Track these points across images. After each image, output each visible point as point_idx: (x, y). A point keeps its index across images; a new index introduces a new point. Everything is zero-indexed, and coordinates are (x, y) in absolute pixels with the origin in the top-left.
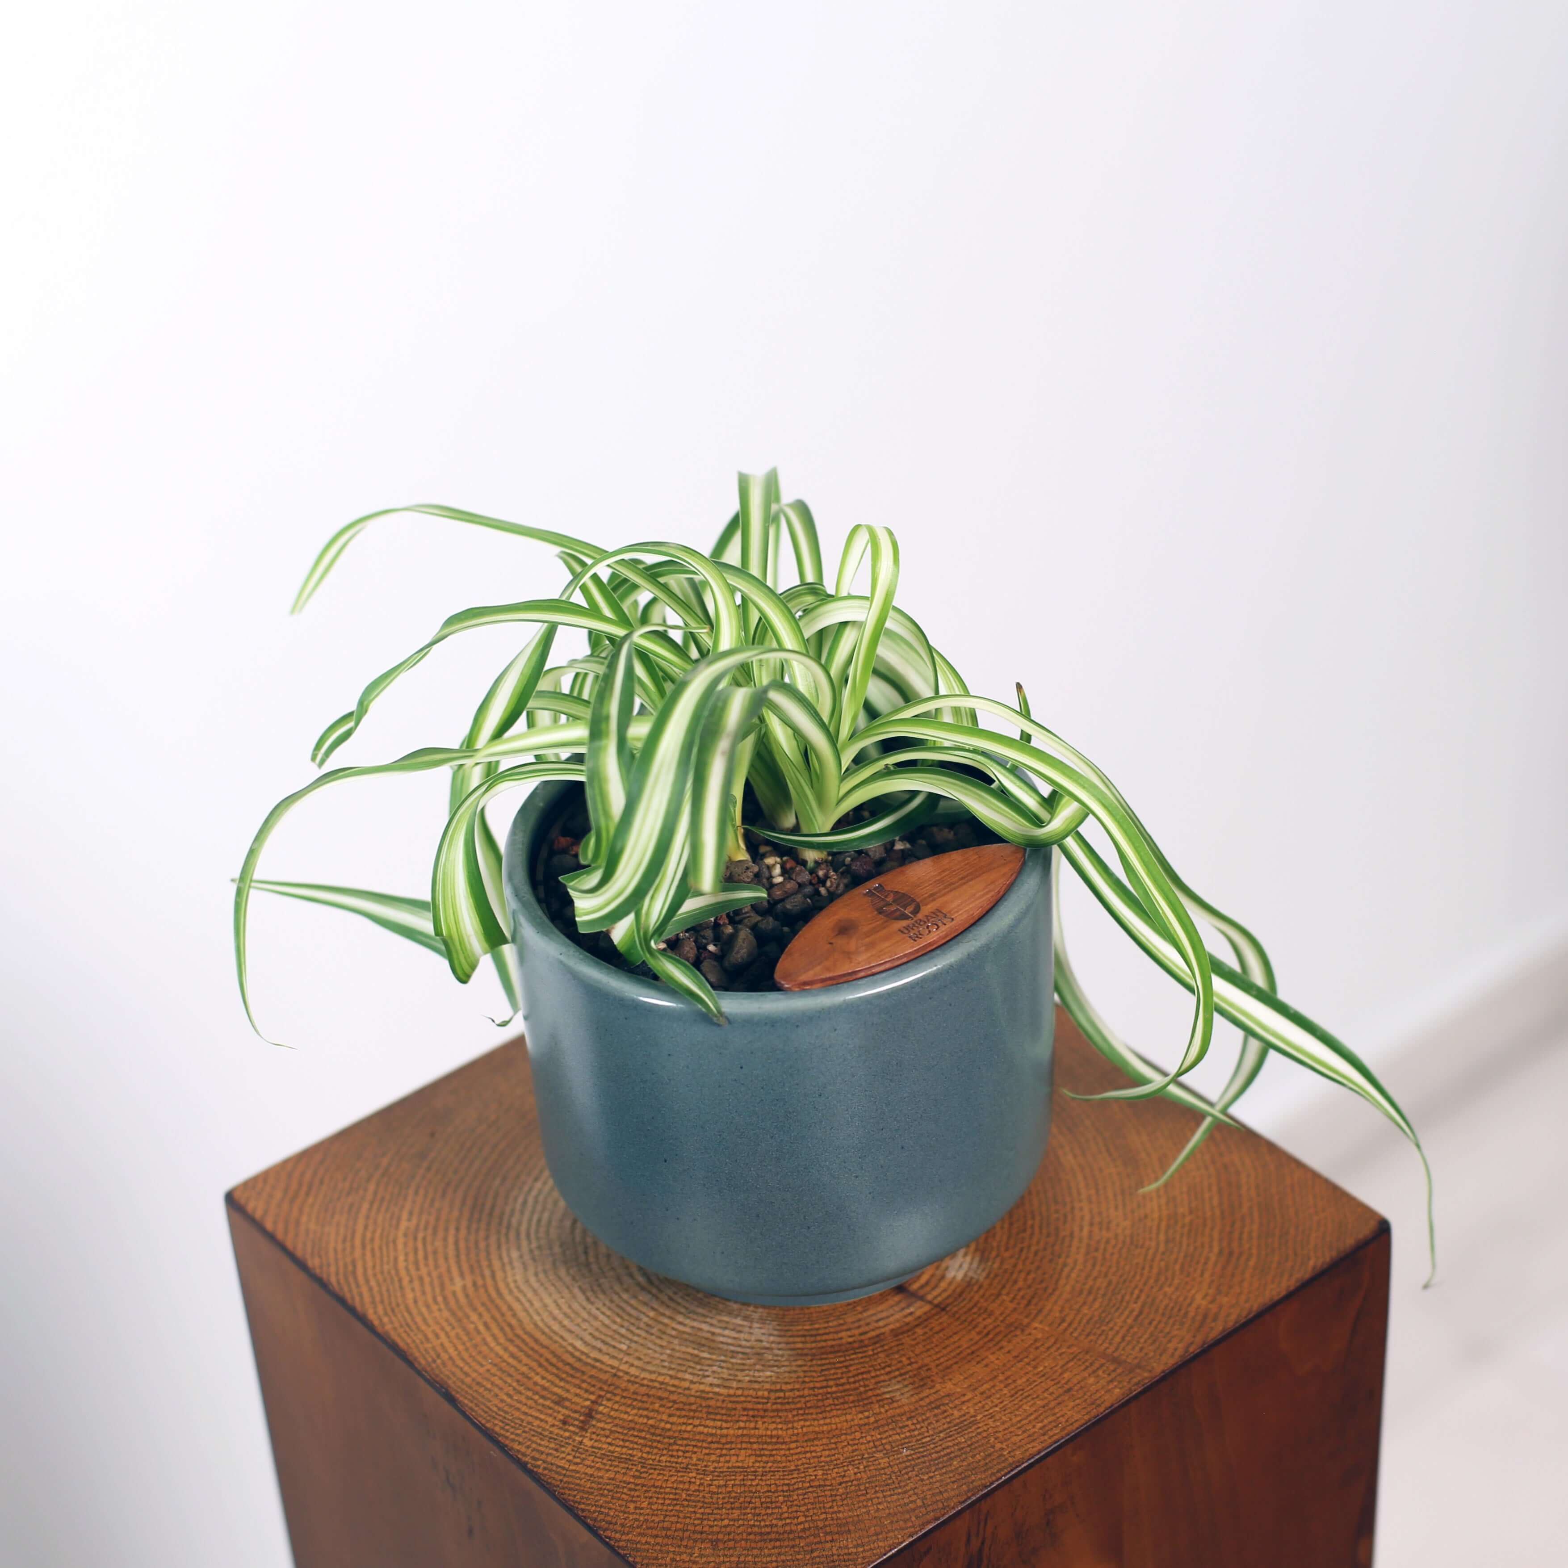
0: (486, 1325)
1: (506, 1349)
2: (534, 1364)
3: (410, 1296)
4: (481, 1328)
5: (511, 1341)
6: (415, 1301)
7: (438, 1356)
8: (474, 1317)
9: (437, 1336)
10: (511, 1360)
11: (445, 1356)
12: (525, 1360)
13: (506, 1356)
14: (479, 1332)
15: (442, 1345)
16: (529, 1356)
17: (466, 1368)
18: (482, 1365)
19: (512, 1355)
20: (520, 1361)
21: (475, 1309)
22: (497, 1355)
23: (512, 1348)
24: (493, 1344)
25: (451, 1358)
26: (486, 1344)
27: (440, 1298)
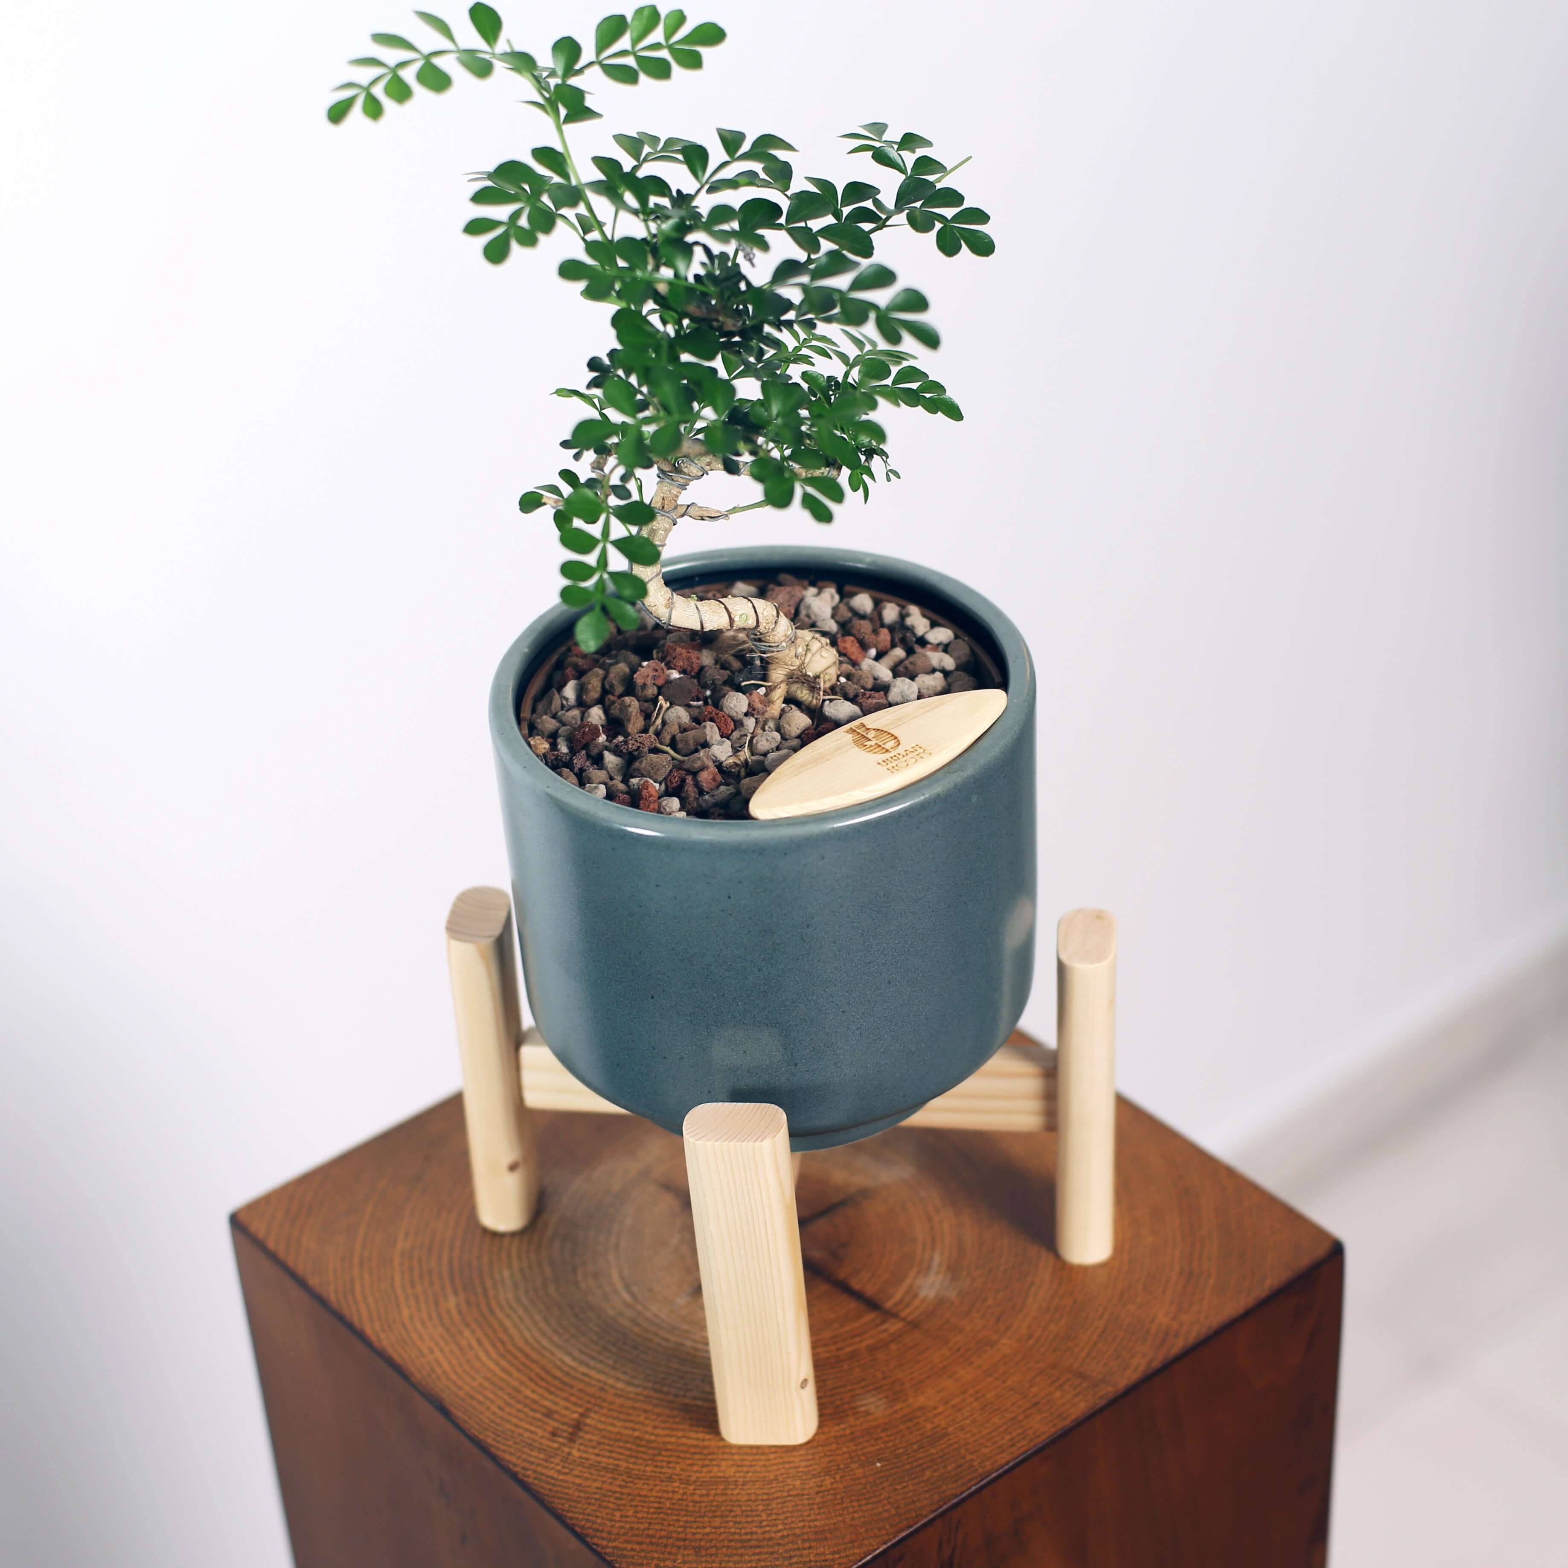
0: (479, 1341)
1: (497, 1364)
2: (525, 1379)
3: (406, 1313)
4: (474, 1343)
5: (502, 1356)
6: (411, 1318)
7: (433, 1371)
8: (467, 1333)
9: (431, 1351)
10: (502, 1375)
11: (439, 1371)
12: (516, 1374)
13: (498, 1370)
14: (471, 1347)
15: (437, 1360)
16: (519, 1370)
17: (460, 1383)
18: (474, 1379)
19: (504, 1370)
20: (510, 1375)
21: (467, 1325)
22: (489, 1369)
23: (503, 1363)
24: (484, 1358)
25: (445, 1372)
26: (478, 1358)
27: (434, 1315)
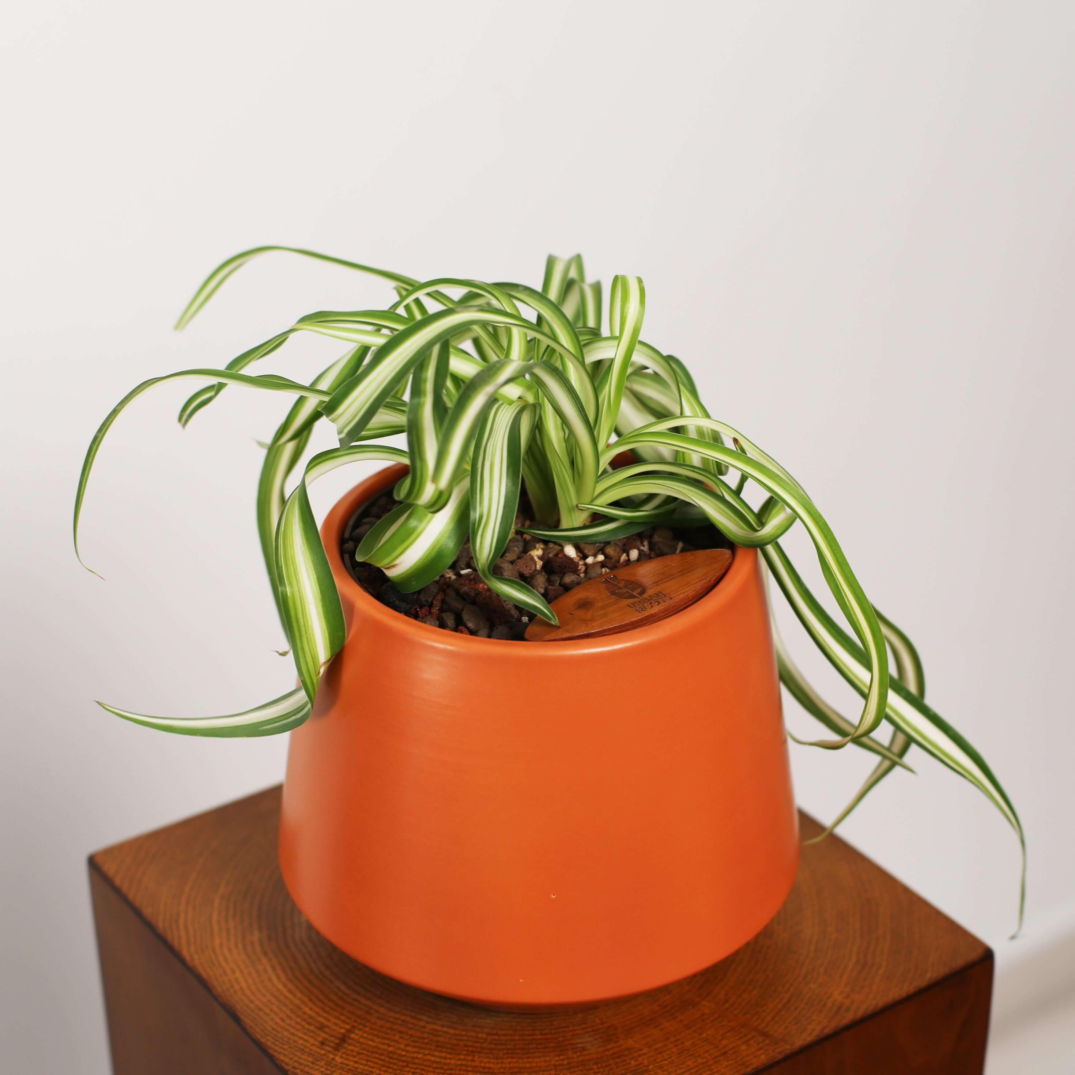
0: (273, 968)
1: (285, 986)
2: (305, 999)
3: (217, 942)
4: (269, 969)
5: (290, 980)
6: (221, 945)
7: (232, 986)
8: (264, 961)
9: (233, 972)
10: (288, 994)
11: (236, 987)
12: (299, 994)
13: (285, 991)
14: (265, 971)
15: (237, 979)
16: (302, 992)
17: (252, 998)
18: (264, 996)
19: (290, 992)
20: (295, 995)
21: (265, 954)
22: (278, 990)
23: (290, 986)
24: (275, 981)
25: (242, 989)
26: (270, 979)
27: (240, 946)
